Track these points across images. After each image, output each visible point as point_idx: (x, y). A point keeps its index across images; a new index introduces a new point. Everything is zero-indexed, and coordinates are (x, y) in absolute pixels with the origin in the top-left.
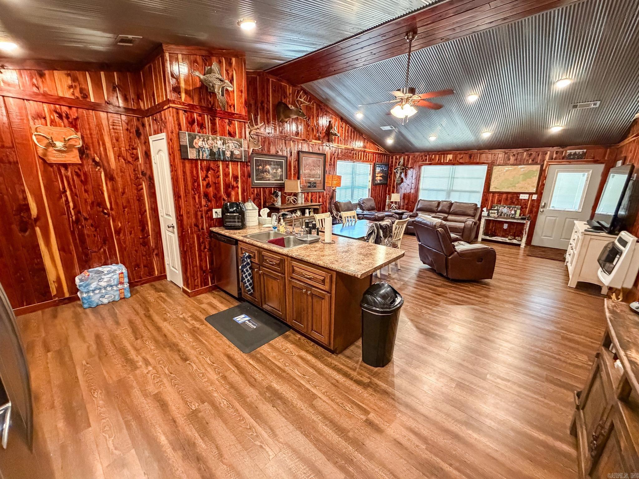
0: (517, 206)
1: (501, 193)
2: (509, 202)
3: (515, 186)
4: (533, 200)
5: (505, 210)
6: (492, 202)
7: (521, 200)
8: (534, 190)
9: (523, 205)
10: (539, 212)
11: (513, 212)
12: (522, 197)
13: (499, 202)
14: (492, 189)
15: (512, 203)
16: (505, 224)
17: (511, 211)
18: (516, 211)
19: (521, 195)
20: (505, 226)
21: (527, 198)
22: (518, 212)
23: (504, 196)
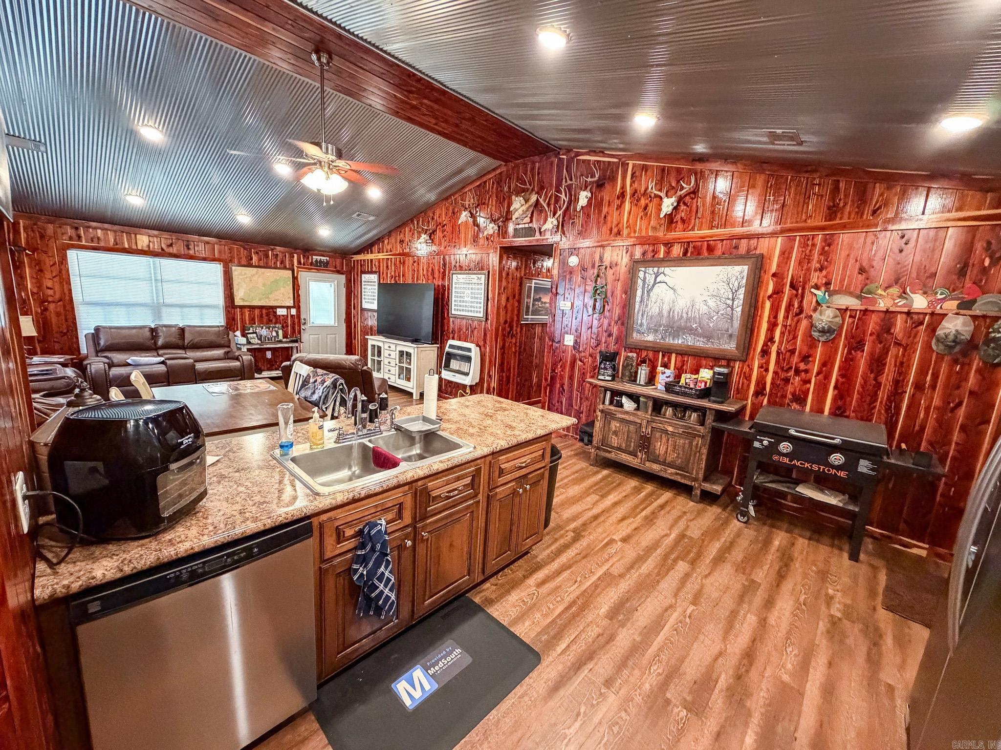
0: (277, 326)
1: (252, 308)
2: (265, 319)
3: (268, 298)
4: (292, 316)
5: (264, 332)
6: (243, 321)
7: (279, 316)
8: (291, 303)
9: (282, 321)
10: (302, 330)
11: (274, 334)
12: (281, 312)
13: (252, 321)
14: (238, 302)
15: (270, 321)
16: (267, 352)
17: (272, 332)
18: (277, 332)
19: (278, 310)
20: (269, 355)
21: (286, 314)
22: (280, 332)
23: (257, 312)
